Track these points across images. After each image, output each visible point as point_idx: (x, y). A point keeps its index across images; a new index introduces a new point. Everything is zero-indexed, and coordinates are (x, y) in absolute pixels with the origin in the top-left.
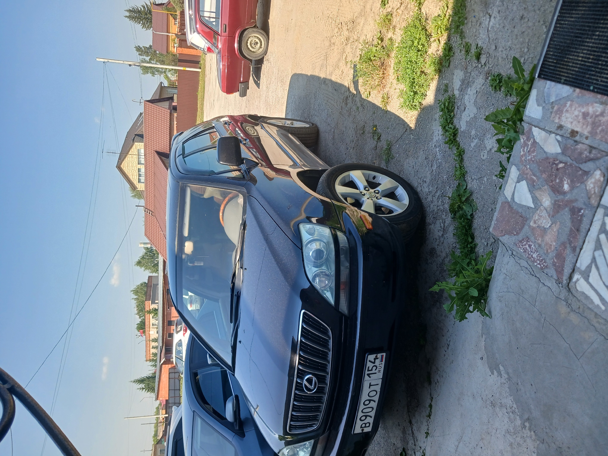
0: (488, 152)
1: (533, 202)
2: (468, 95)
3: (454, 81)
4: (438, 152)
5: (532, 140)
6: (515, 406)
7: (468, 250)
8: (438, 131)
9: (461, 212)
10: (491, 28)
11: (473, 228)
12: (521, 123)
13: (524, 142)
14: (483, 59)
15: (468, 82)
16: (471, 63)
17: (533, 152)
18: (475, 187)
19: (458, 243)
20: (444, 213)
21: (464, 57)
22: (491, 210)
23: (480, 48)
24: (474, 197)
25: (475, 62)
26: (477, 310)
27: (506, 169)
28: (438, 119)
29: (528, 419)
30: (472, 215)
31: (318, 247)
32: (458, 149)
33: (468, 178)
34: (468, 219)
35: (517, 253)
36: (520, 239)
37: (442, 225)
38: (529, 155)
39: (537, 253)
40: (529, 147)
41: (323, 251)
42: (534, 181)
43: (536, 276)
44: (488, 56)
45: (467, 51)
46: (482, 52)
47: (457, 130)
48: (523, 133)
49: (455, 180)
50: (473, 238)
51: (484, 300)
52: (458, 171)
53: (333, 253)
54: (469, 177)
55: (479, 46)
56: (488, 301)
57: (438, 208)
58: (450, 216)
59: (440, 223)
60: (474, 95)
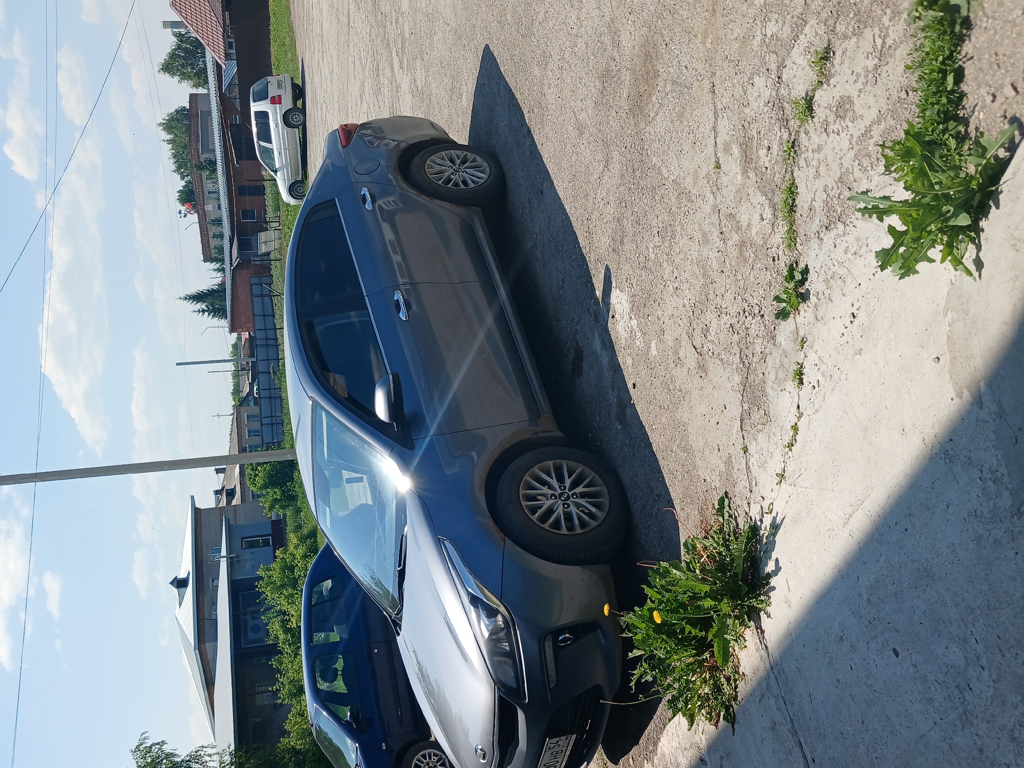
19: (915, 91)
30: (966, 22)
37: (879, 42)
50: (959, 79)
58: (902, 20)
59: (874, 36)
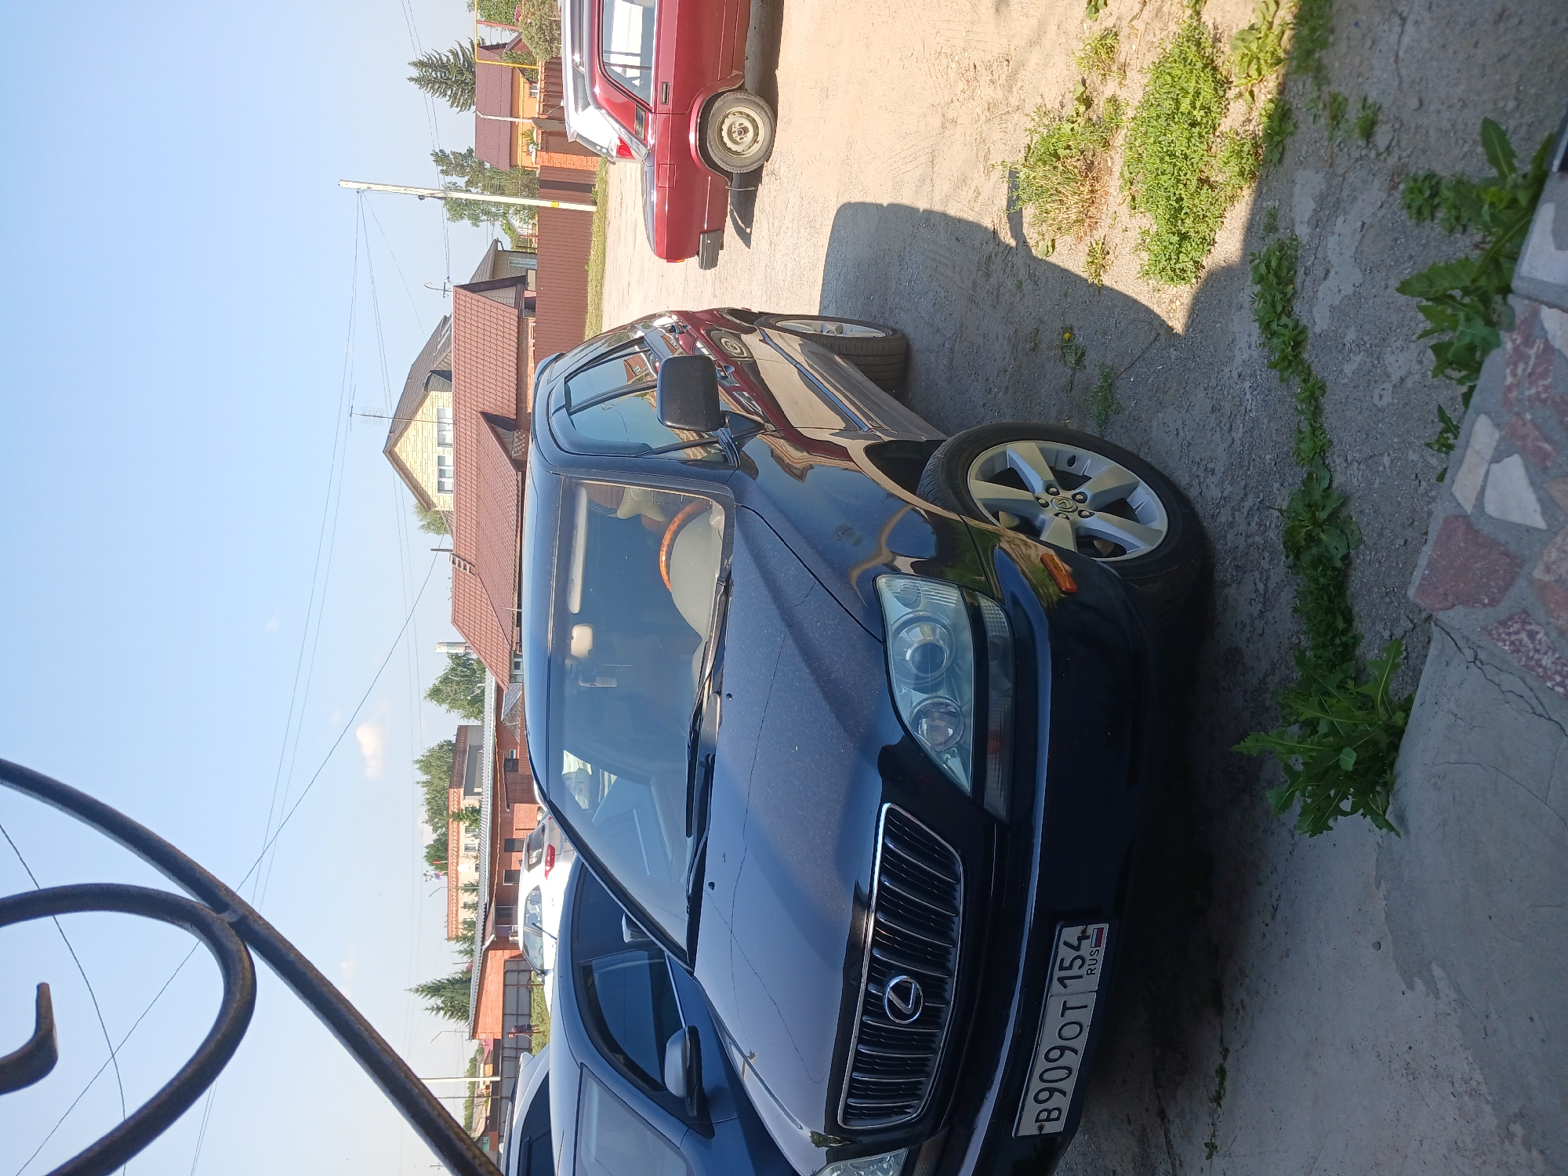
0: (1395, 386)
1: (1544, 514)
2: (1336, 236)
3: (1296, 199)
4: (1248, 393)
5: (1539, 345)
6: (1478, 1076)
7: (1334, 653)
8: (1249, 335)
9: (1314, 551)
10: (1405, 53)
11: (1348, 593)
12: (1505, 299)
13: (1516, 349)
14: (1382, 136)
15: (1338, 201)
16: (1346, 150)
17: (1544, 376)
18: (1356, 484)
19: (1305, 633)
20: (1266, 554)
21: (1326, 134)
22: (1402, 543)
23: (1373, 108)
24: (1353, 509)
25: (1359, 146)
26: (1361, 811)
27: (1457, 428)
28: (1247, 305)
29: (1520, 1116)
30: (1346, 558)
31: (930, 638)
32: (1305, 381)
33: (1336, 460)
34: (1334, 569)
35: (1492, 654)
36: (1503, 616)
37: (1261, 586)
38: (1532, 384)
39: (1554, 654)
40: (1532, 362)
41: (941, 649)
42: (1545, 456)
43: (1550, 719)
44: (1397, 126)
45: (1334, 118)
46: (1380, 117)
47: (1302, 332)
48: (1511, 328)
49: (1298, 464)
50: (1349, 619)
51: (1385, 785)
52: (1307, 440)
53: (970, 655)
54: (1339, 456)
55: (1370, 101)
56: (1396, 787)
57: (1250, 541)
59: (1254, 580)
60: (1354, 233)
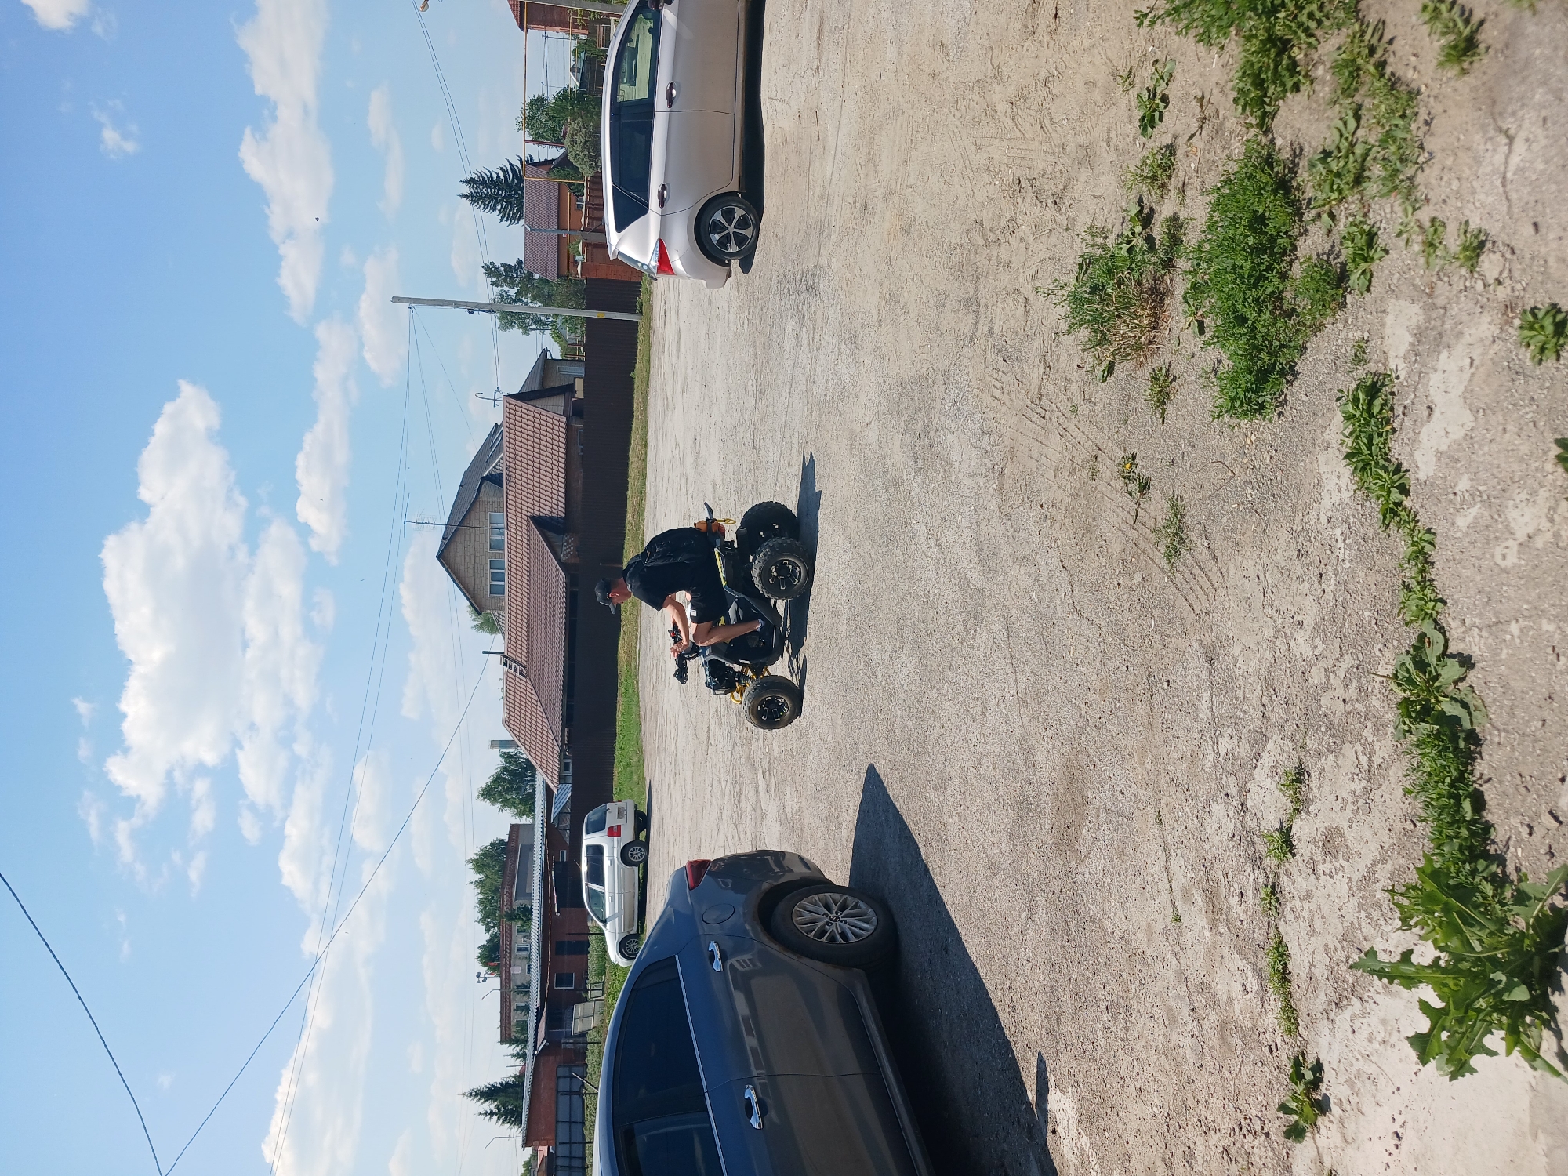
0: (1521, 545)
2: (1440, 373)
3: (1388, 331)
4: (1340, 541)
8: (1339, 477)
10: (1514, 174)
14: (1490, 266)
15: (1440, 335)
16: (1446, 279)
19: (1422, 820)
20: (1369, 724)
21: (1421, 261)
23: (1476, 234)
24: (1475, 681)
25: (1461, 276)
28: (1334, 444)
32: (1412, 533)
33: (1451, 623)
37: (1364, 760)
44: (1508, 255)
45: (1430, 244)
46: (1489, 245)
47: (1405, 476)
50: (1479, 806)
54: (1454, 619)
55: (1473, 226)
57: (1349, 707)
58: (1389, 734)
59: (1356, 753)
60: (1461, 369)
